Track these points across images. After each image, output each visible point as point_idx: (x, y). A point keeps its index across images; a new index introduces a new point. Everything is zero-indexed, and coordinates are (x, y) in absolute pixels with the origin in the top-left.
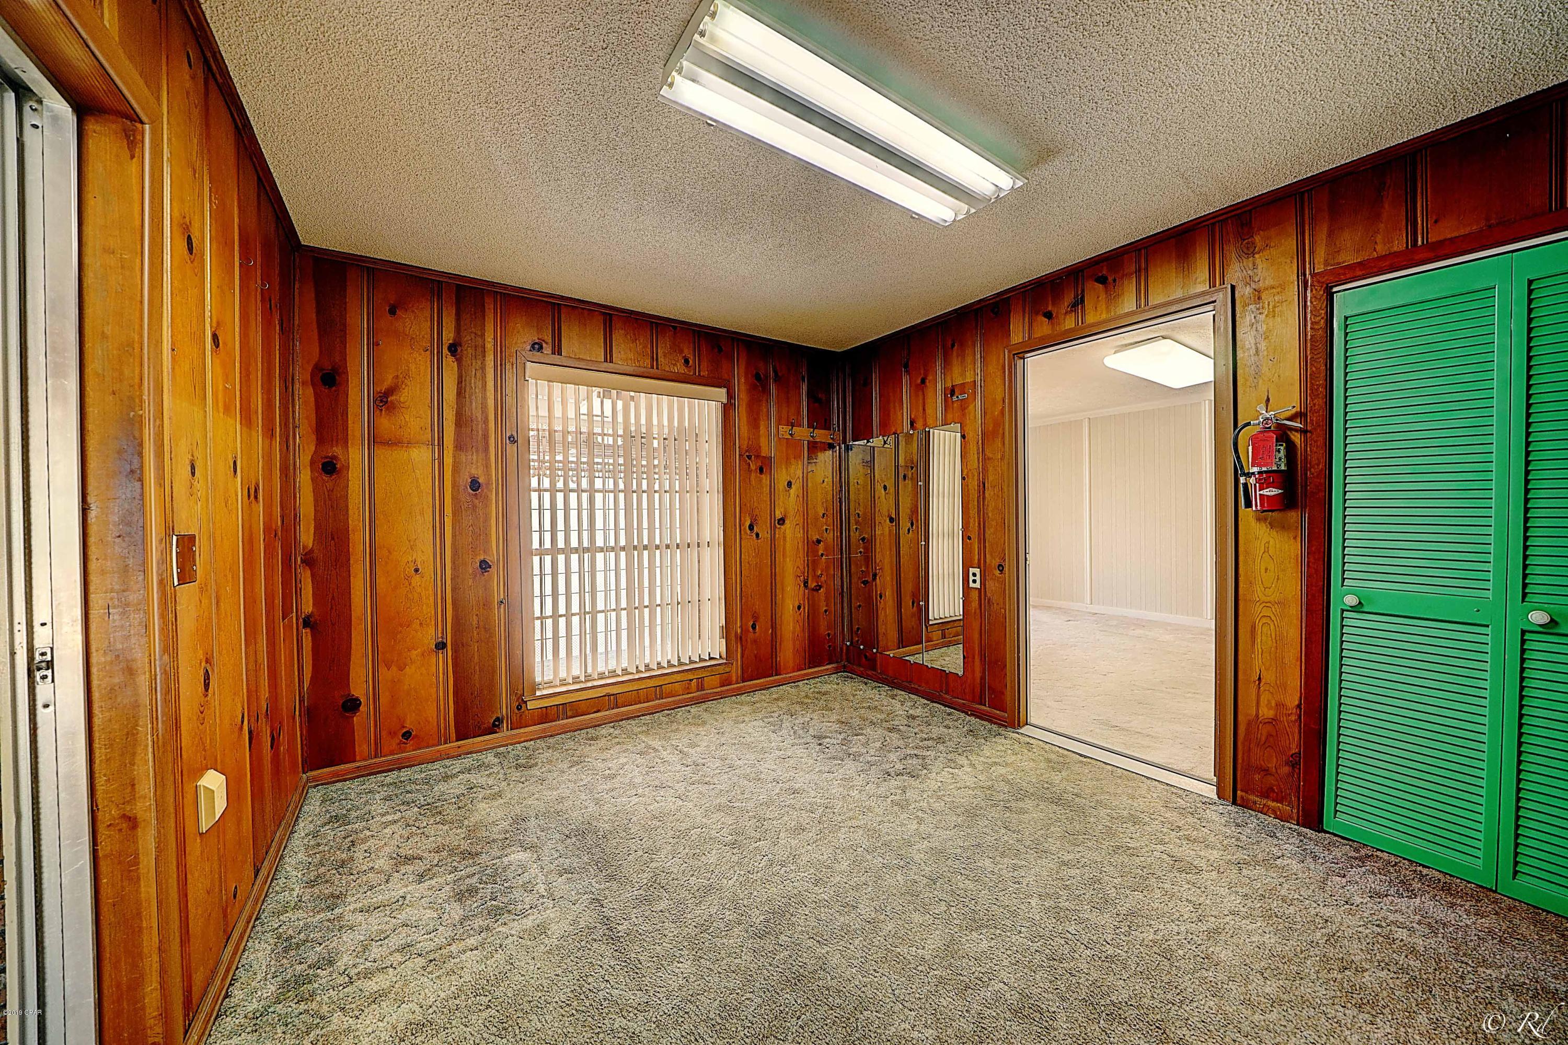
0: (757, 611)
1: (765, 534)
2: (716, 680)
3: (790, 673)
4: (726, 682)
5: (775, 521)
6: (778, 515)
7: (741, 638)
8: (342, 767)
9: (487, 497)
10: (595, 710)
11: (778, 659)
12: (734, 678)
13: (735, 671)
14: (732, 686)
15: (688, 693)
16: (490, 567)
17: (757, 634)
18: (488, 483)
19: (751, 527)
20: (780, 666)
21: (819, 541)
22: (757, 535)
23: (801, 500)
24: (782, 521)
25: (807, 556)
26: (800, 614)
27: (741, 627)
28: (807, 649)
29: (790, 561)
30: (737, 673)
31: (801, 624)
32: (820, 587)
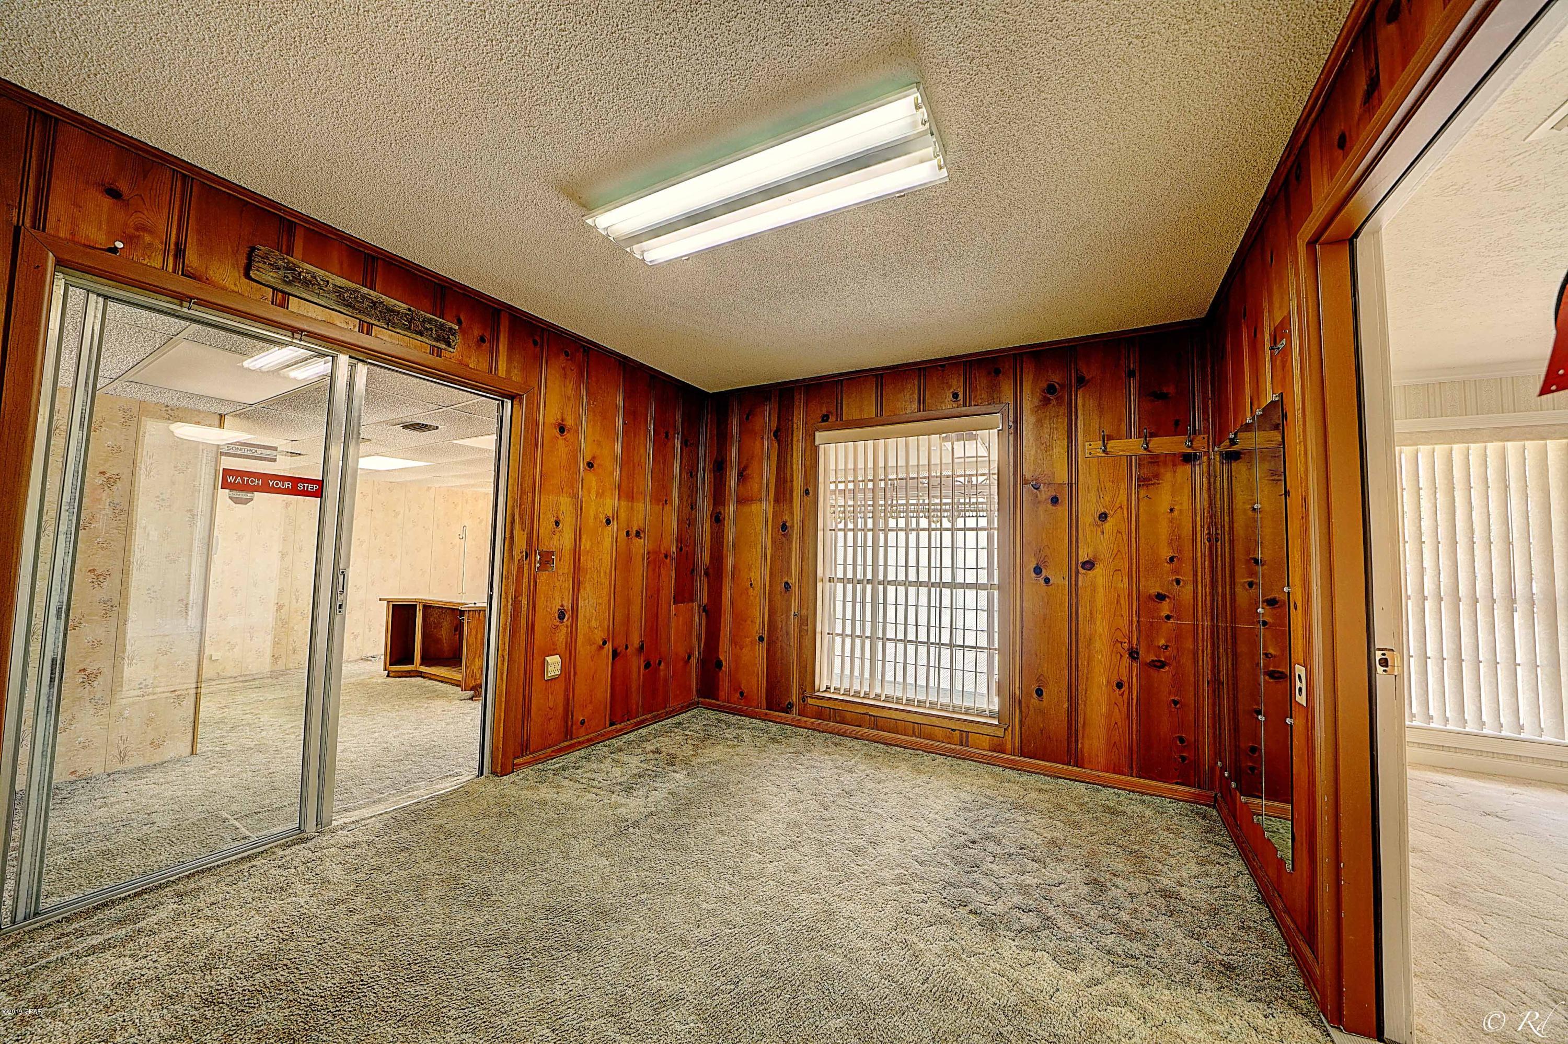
0: (1045, 674)
1: (1059, 579)
2: (985, 742)
3: (1101, 771)
4: (999, 748)
5: (1077, 564)
6: (1083, 557)
7: (1020, 702)
8: (713, 701)
9: (791, 535)
10: (858, 724)
11: (1079, 746)
12: (1009, 746)
13: (1012, 739)
14: (1005, 756)
15: (949, 743)
16: (790, 587)
17: (1045, 703)
18: (792, 526)
19: (1038, 570)
20: (1083, 755)
21: (1161, 597)
22: (1047, 581)
23: (1125, 538)
24: (1089, 565)
25: (1138, 616)
26: (1122, 694)
27: (1021, 689)
28: (1135, 748)
29: (1103, 618)
30: (1013, 743)
31: (1124, 710)
32: (1163, 665)
